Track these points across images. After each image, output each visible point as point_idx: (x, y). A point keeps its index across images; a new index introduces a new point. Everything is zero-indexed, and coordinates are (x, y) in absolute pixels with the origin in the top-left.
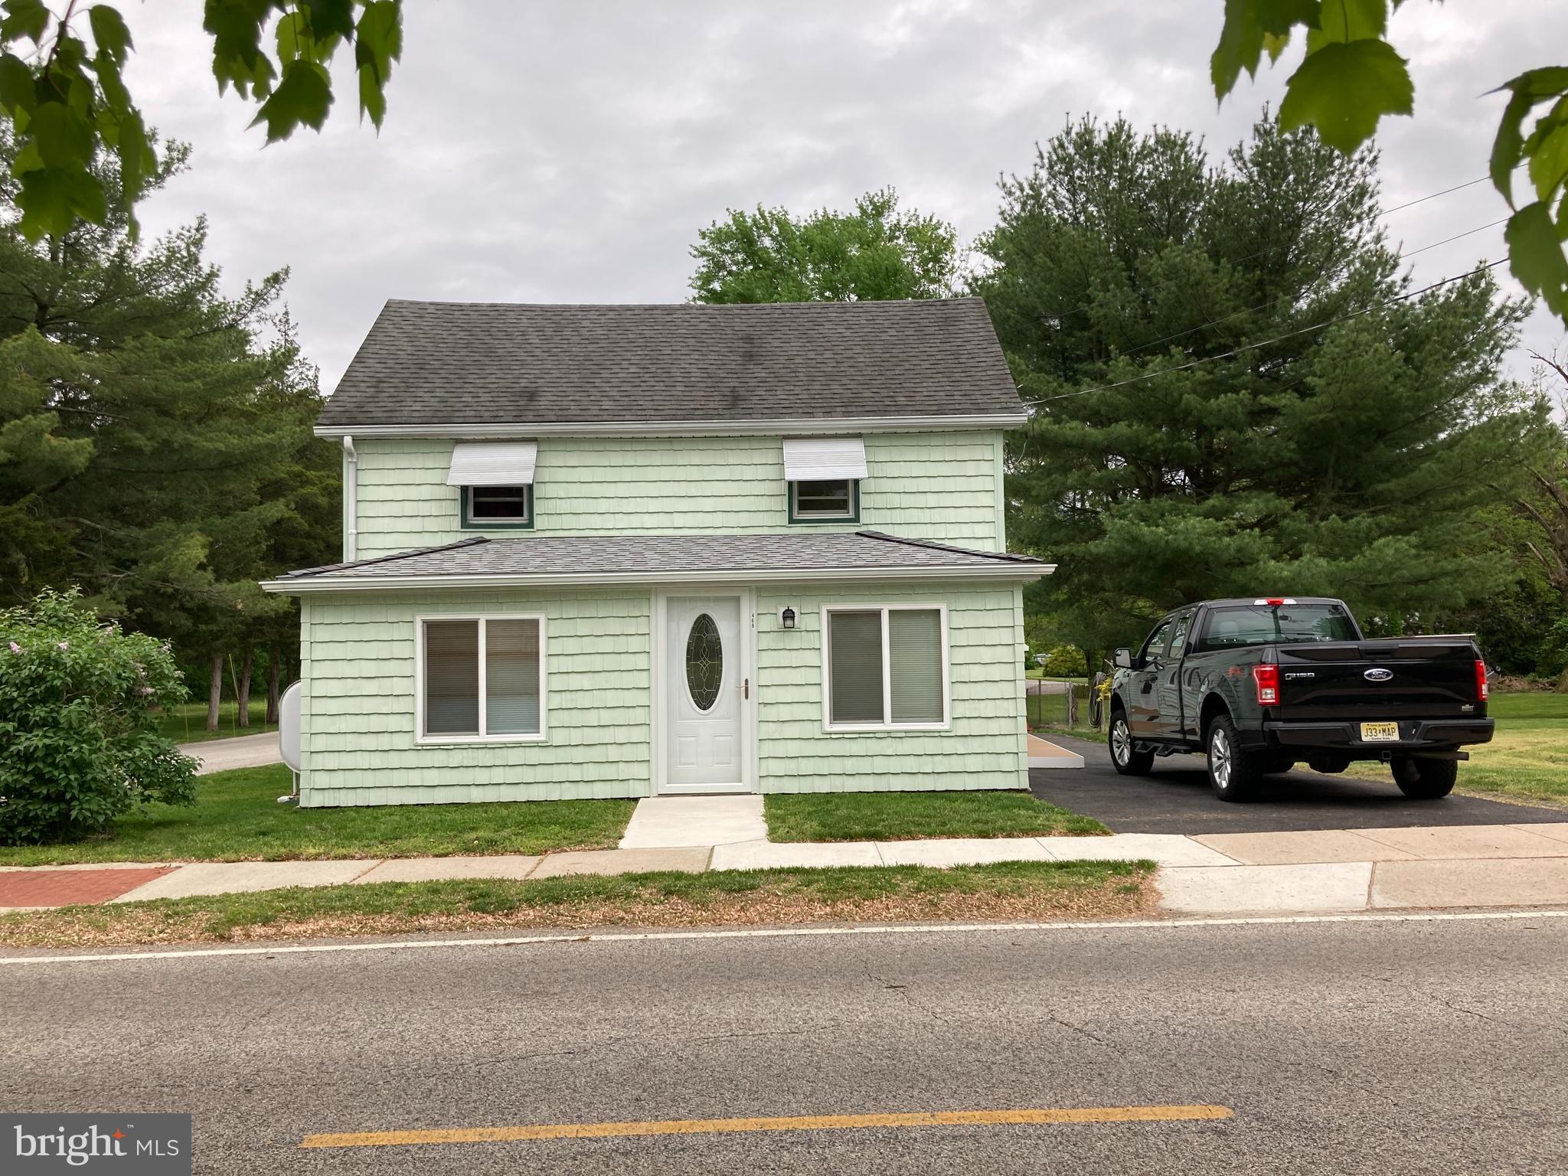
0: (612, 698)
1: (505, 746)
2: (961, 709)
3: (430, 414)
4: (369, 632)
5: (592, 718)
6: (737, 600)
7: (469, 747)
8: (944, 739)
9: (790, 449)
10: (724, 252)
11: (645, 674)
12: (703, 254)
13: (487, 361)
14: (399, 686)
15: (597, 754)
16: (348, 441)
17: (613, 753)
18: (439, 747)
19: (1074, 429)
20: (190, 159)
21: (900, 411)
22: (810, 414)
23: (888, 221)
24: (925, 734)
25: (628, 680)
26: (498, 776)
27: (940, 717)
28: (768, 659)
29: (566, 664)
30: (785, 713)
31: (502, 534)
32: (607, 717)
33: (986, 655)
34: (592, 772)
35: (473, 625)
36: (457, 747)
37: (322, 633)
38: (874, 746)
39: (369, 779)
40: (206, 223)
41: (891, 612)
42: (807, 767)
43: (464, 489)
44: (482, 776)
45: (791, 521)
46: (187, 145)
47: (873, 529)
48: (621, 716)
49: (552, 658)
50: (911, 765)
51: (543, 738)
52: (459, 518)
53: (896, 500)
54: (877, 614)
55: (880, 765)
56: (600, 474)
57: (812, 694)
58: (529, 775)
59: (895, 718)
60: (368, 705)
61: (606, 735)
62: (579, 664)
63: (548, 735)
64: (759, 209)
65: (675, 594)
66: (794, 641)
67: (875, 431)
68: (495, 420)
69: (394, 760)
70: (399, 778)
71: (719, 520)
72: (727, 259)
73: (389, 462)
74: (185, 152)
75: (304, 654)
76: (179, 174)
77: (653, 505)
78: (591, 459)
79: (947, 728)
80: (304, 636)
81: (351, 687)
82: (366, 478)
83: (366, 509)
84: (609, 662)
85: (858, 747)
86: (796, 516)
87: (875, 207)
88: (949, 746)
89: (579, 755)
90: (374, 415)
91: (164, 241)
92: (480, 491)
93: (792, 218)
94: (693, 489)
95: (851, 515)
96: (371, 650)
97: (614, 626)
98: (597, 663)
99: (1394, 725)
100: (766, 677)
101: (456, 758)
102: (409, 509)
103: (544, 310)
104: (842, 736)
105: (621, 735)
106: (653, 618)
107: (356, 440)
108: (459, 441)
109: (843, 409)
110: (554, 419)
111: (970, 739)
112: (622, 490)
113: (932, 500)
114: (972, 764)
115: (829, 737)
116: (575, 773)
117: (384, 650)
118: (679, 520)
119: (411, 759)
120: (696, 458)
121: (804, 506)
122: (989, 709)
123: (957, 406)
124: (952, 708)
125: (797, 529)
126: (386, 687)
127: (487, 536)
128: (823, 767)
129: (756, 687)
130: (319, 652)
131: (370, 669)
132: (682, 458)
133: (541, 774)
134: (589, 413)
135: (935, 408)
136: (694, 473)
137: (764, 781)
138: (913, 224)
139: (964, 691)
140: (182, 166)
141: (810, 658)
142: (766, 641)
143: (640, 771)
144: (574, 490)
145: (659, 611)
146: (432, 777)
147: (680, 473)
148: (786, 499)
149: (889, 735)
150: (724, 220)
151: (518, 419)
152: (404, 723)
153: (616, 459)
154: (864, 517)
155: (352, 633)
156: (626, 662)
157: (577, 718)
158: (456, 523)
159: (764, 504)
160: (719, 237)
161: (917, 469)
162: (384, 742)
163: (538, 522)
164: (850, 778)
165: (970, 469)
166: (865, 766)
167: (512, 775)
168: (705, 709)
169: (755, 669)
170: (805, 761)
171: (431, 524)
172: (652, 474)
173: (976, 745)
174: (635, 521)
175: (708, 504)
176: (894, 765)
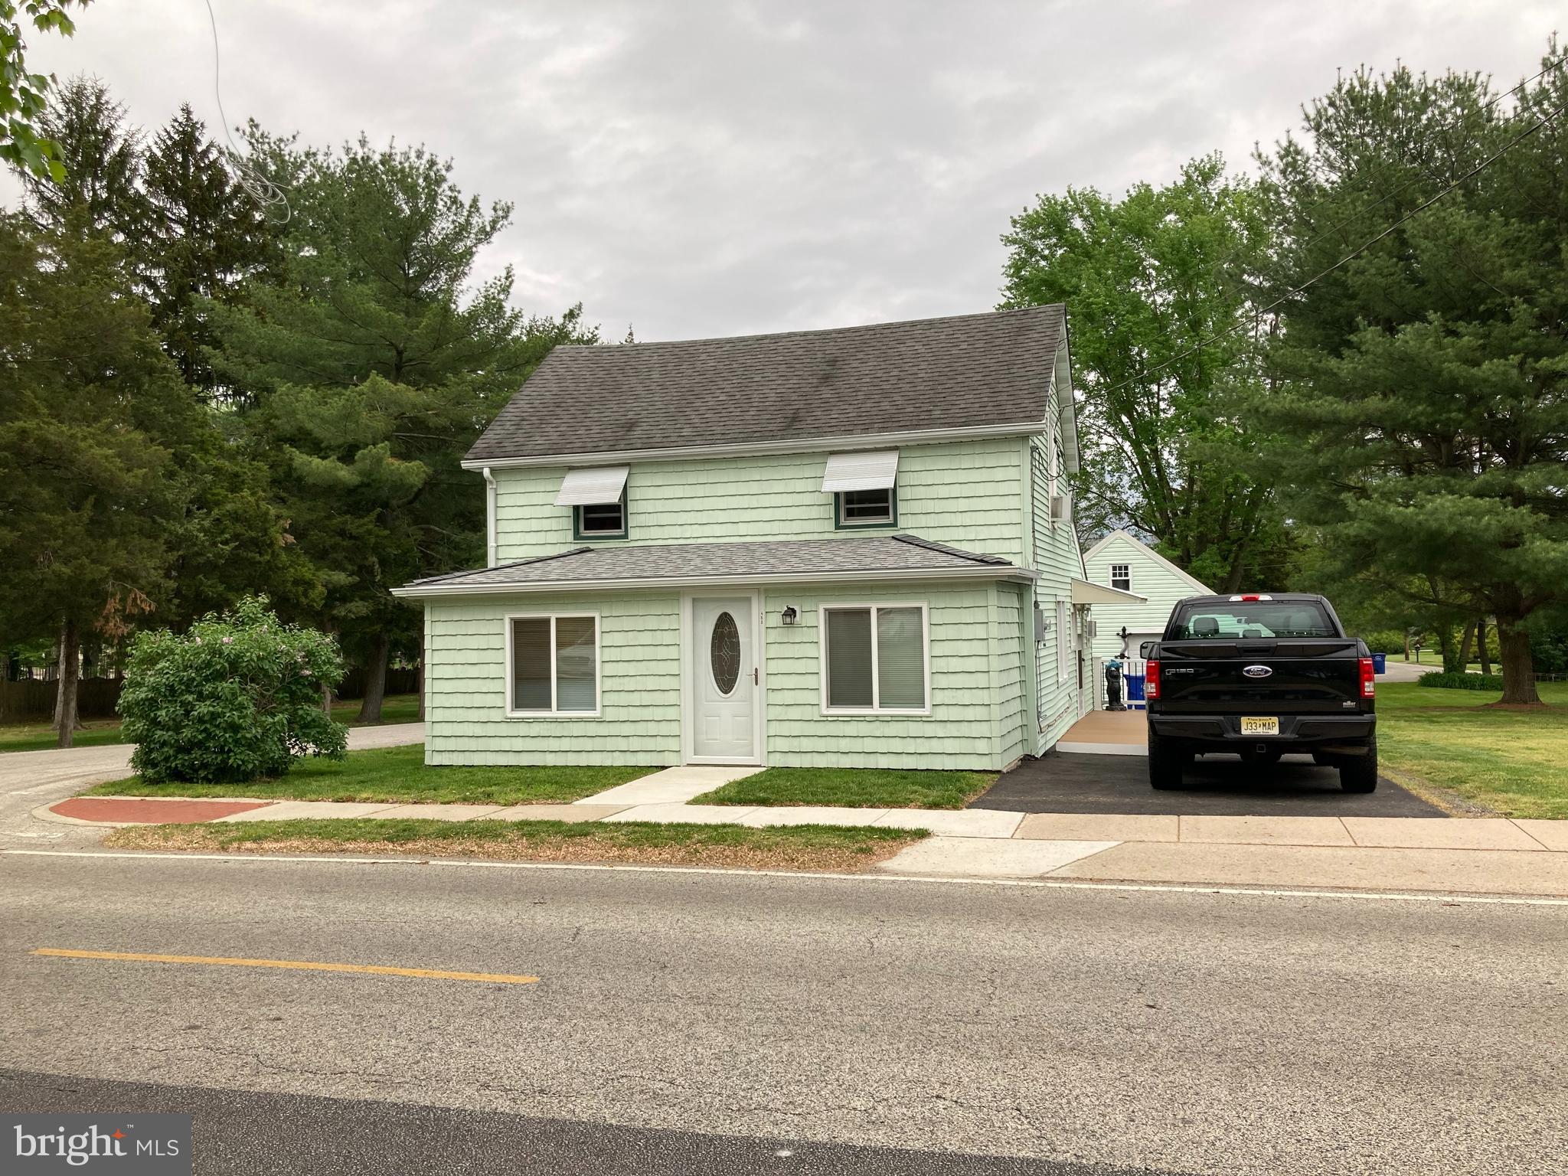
0: (651, 683)
1: (570, 720)
2: (940, 697)
3: (547, 447)
4: (472, 628)
5: (635, 699)
6: (749, 600)
7: (544, 720)
8: (926, 724)
9: (834, 464)
10: (1034, 237)
11: (676, 662)
12: (1014, 242)
13: (610, 396)
14: (493, 671)
15: (640, 729)
16: (486, 472)
17: (652, 728)
18: (523, 720)
19: (1326, 405)
20: (512, 216)
21: (931, 423)
22: (850, 432)
23: (1215, 187)
24: (908, 719)
25: (663, 668)
26: (565, 744)
27: (922, 704)
28: (774, 651)
29: (614, 654)
30: (788, 697)
31: (604, 544)
32: (647, 698)
33: (965, 648)
34: (635, 743)
35: (547, 621)
36: (536, 720)
37: (440, 629)
38: (864, 728)
39: (473, 744)
40: (513, 272)
41: (879, 610)
42: (806, 744)
43: (576, 508)
44: (554, 744)
45: (838, 527)
46: (510, 204)
47: (909, 532)
48: (657, 698)
49: (605, 649)
50: (897, 745)
51: (598, 715)
52: (571, 533)
53: (930, 506)
54: (867, 612)
55: (869, 745)
56: (679, 492)
57: (810, 682)
58: (588, 744)
59: (882, 705)
60: (473, 685)
61: (646, 713)
62: (627, 653)
63: (603, 712)
64: (1069, 192)
65: (700, 596)
66: (797, 635)
67: (909, 444)
68: (596, 449)
69: (491, 730)
70: (494, 744)
71: (776, 528)
72: (1039, 245)
73: (521, 487)
74: (507, 211)
75: (427, 645)
76: (503, 230)
77: (722, 517)
78: (674, 479)
79: (927, 713)
80: (427, 631)
81: (460, 671)
82: (503, 501)
83: (504, 526)
84: (649, 653)
85: (851, 729)
86: (843, 522)
87: (1202, 174)
88: (929, 729)
89: (627, 729)
90: (507, 449)
91: (482, 290)
92: (589, 509)
93: (1103, 197)
94: (754, 502)
95: (891, 520)
96: (474, 643)
97: (652, 623)
98: (639, 653)
99: (1275, 719)
100: (774, 667)
101: (536, 729)
102: (535, 525)
103: (674, 345)
104: (837, 719)
105: (658, 713)
106: (681, 615)
107: (493, 470)
108: (572, 468)
109: (880, 425)
110: (639, 446)
111: (948, 724)
112: (697, 504)
113: (963, 505)
114: (950, 746)
115: (825, 719)
116: (622, 744)
117: (482, 642)
118: (743, 529)
119: (504, 729)
120: (756, 475)
121: (850, 513)
122: (966, 697)
123: (983, 418)
124: (932, 695)
125: (843, 535)
126: (484, 671)
127: (592, 546)
128: (821, 745)
129: (764, 675)
130: (439, 643)
131: (474, 657)
132: (745, 475)
133: (597, 744)
134: (669, 439)
135: (964, 420)
136: (755, 488)
137: (772, 756)
138: (1242, 187)
139: (943, 681)
140: (506, 223)
141: (810, 650)
142: (773, 636)
143: (672, 744)
144: (660, 506)
145: (686, 610)
146: (518, 744)
147: (743, 488)
148: (832, 507)
149: (877, 719)
150: (1034, 206)
151: (612, 449)
152: (496, 701)
153: (692, 478)
154: (902, 522)
155: (461, 628)
156: (662, 653)
157: (623, 699)
158: (570, 535)
159: (815, 512)
160: (1030, 223)
161: (949, 477)
162: (482, 715)
163: (633, 534)
164: (845, 756)
165: (999, 474)
166: (857, 744)
167: (577, 744)
168: (726, 692)
169: (764, 659)
170: (806, 739)
171: (552, 537)
172: (721, 490)
173: (952, 730)
174: (707, 530)
175: (767, 514)
176: (882, 746)
